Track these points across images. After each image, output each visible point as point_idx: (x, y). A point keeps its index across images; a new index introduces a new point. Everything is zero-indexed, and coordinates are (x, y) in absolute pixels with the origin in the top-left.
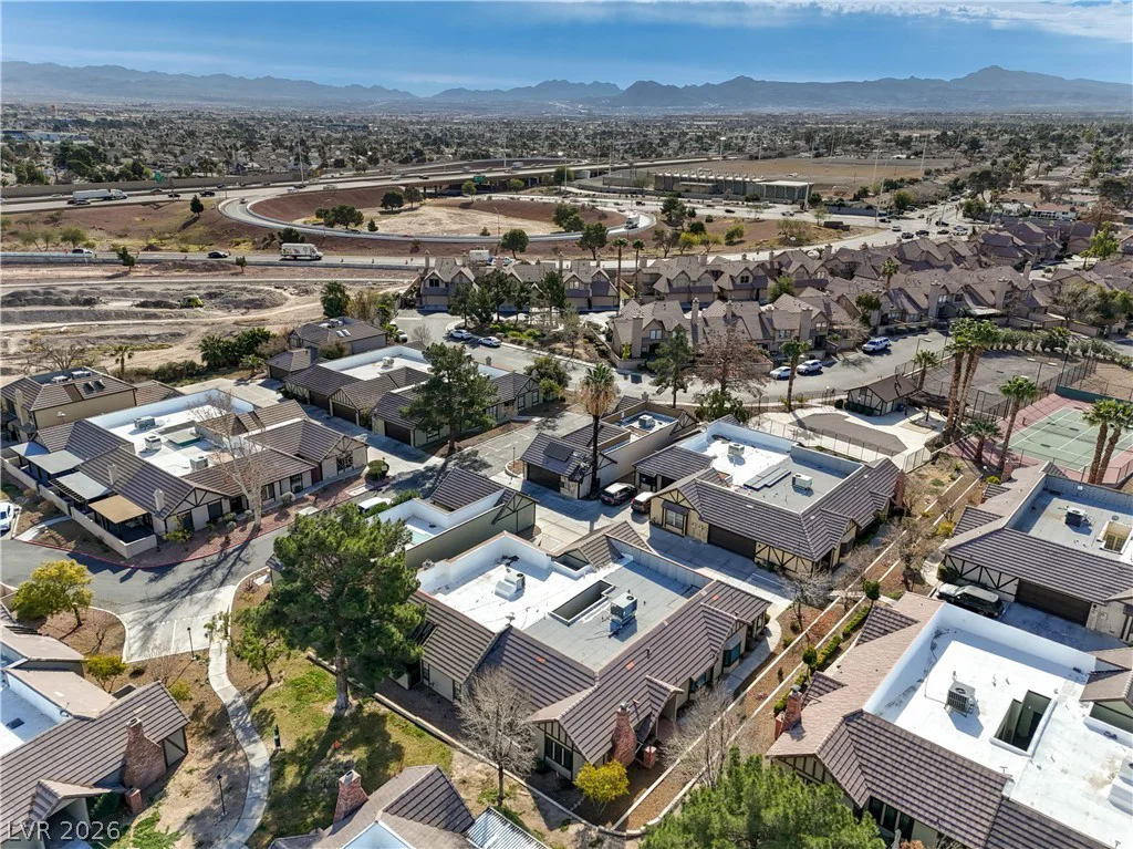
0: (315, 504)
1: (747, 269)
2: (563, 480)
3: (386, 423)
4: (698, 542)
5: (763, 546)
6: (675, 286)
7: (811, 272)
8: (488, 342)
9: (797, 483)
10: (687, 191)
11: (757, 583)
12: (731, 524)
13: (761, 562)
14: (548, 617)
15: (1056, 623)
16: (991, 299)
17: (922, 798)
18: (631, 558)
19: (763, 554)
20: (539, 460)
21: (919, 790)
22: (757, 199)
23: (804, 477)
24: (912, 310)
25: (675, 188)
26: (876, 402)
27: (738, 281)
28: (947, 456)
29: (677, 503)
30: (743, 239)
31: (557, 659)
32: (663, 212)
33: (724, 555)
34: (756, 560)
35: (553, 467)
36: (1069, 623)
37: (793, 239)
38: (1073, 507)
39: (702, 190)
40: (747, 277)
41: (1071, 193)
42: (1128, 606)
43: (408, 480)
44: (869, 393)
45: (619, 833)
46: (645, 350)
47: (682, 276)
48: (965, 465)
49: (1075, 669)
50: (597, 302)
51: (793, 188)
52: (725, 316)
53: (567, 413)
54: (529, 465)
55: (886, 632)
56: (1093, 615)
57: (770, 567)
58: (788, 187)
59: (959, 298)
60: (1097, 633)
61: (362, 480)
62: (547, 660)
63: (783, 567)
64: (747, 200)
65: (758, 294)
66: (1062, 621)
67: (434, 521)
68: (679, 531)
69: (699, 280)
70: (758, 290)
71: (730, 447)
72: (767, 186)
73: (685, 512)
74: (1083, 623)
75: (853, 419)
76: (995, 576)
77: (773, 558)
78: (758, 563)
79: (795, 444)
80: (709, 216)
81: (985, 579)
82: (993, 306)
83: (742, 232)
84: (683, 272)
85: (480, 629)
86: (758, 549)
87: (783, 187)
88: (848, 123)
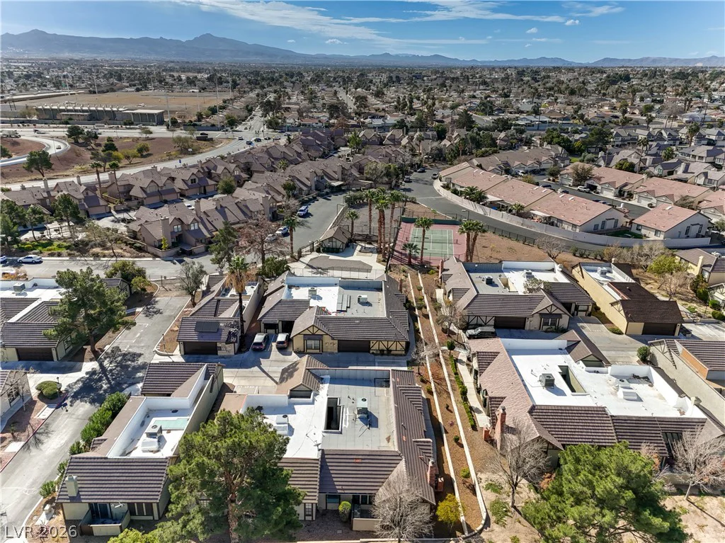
0: (15, 439)
1: (193, 174)
2: (219, 345)
3: (17, 350)
4: (332, 353)
5: (374, 342)
6: (148, 192)
7: (231, 171)
8: (30, 260)
9: (361, 301)
10: (70, 119)
11: (380, 364)
12: (353, 336)
13: (374, 352)
14: (325, 434)
15: (514, 331)
16: (336, 176)
17: (580, 433)
18: (329, 377)
19: (375, 347)
20: (193, 337)
21: (577, 430)
22: (132, 124)
23: (363, 296)
24: (305, 188)
25: (58, 117)
26: (339, 244)
27: (189, 183)
28: (395, 266)
29: (313, 334)
30: (149, 152)
31: (368, 455)
32: (69, 136)
33: (353, 356)
34: (371, 351)
35: (207, 339)
36: (519, 330)
37: (190, 150)
38: (486, 276)
39: (82, 118)
40: (195, 179)
41: (312, 112)
42: (540, 314)
43: (81, 388)
44: (334, 240)
45: (472, 534)
46: (173, 240)
47: (153, 184)
48: (406, 268)
49: (560, 349)
50: (93, 211)
51: (153, 115)
52: (216, 208)
53: (157, 299)
54: (185, 343)
55: (489, 363)
56: (527, 323)
57: (382, 352)
58: (149, 114)
59: (322, 178)
60: (531, 331)
61: (39, 403)
62: (362, 459)
63: (389, 351)
64: (125, 124)
65: (205, 190)
66: (515, 330)
67: (175, 407)
68: (318, 351)
69: (165, 185)
70: (205, 187)
71: (310, 291)
72: (133, 114)
73: (320, 338)
74: (524, 328)
75: (332, 257)
76: (484, 319)
77: (382, 347)
78: (373, 353)
79: (340, 279)
80: (109, 138)
81: (480, 322)
82: (338, 180)
83: (147, 148)
84: (152, 181)
85: (305, 461)
86: (372, 345)
87: (145, 114)
88: (133, 66)
